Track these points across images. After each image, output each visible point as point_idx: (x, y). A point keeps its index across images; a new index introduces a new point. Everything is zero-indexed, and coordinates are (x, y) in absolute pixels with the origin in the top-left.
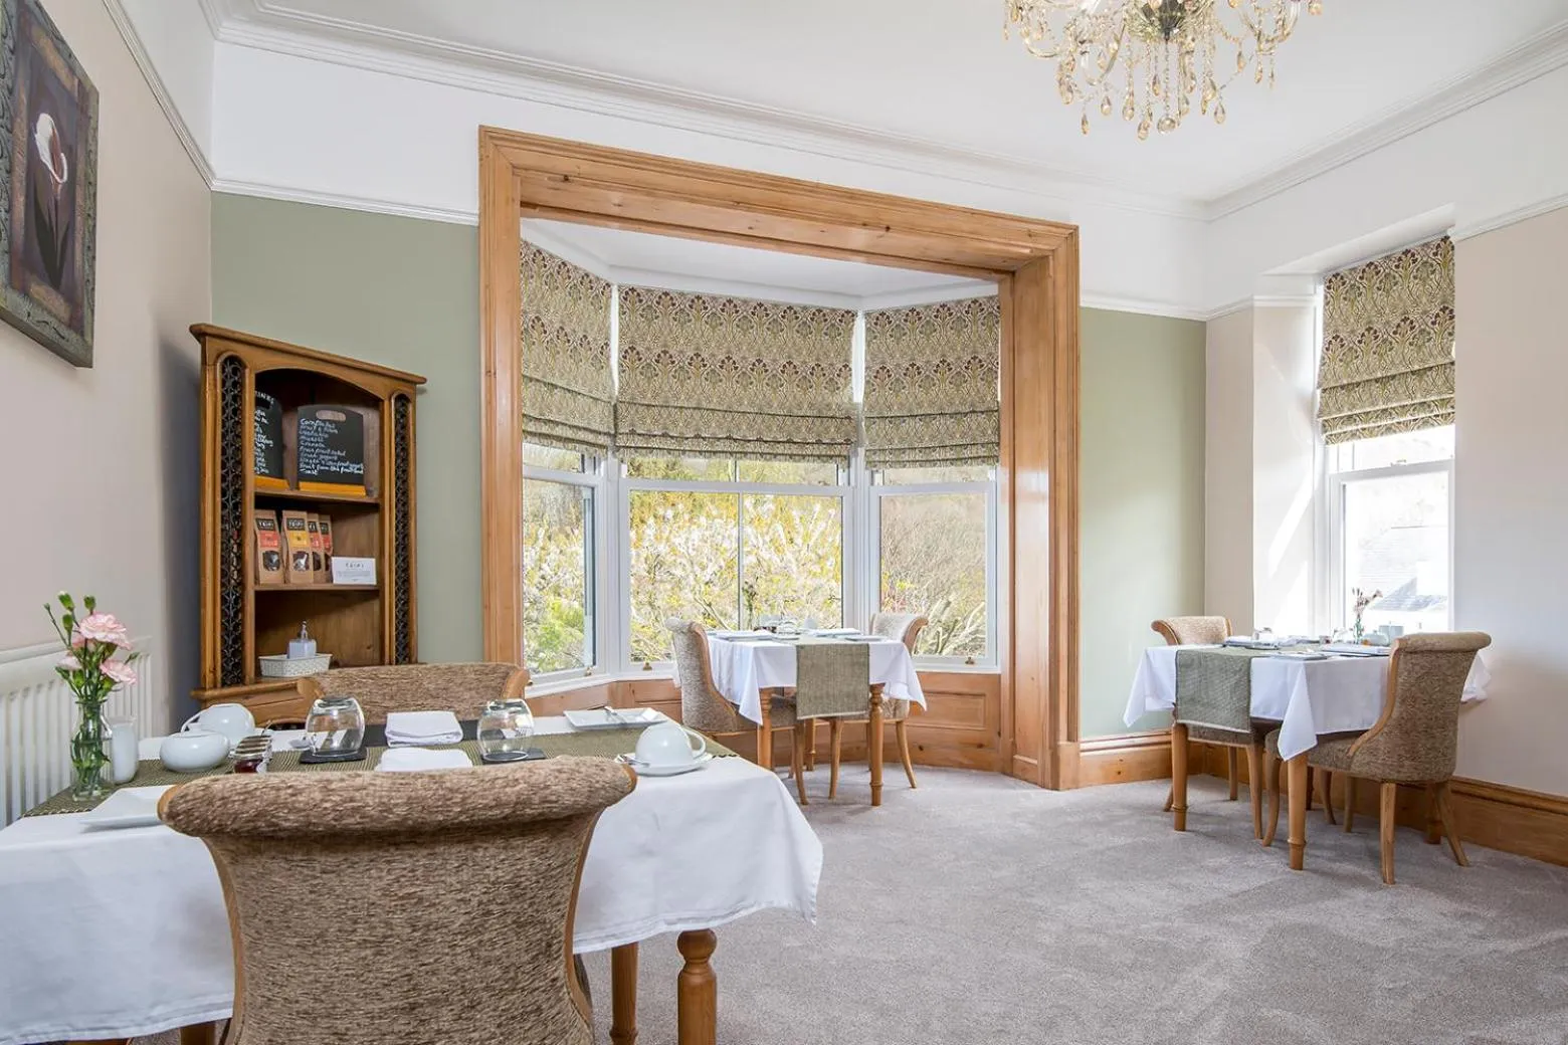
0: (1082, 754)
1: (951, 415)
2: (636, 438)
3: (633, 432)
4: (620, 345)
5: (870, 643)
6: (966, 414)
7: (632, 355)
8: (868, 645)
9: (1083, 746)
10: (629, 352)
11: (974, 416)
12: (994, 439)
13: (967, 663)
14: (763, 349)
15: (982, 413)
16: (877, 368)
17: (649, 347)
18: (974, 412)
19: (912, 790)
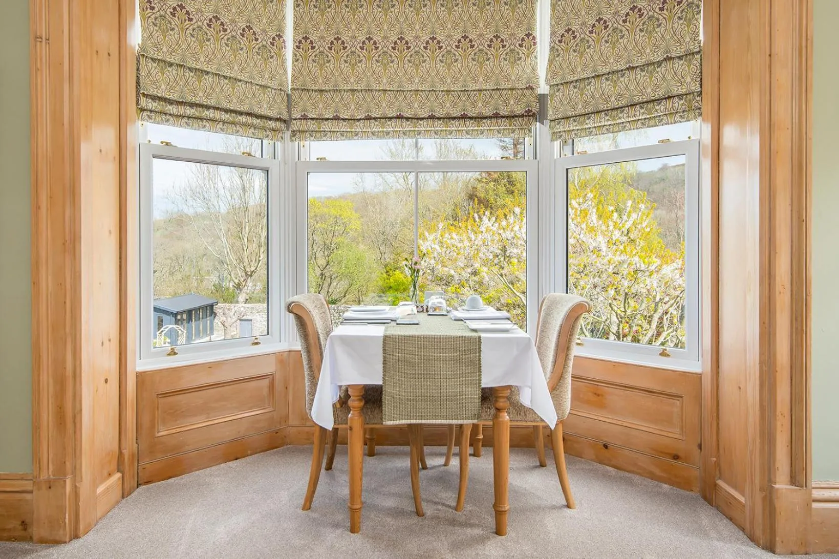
0: (815, 505)
1: (642, 68)
2: (309, 122)
3: (305, 118)
4: (294, 36)
5: (483, 335)
6: (659, 63)
7: (305, 45)
8: (480, 337)
9: (816, 494)
10: (303, 42)
11: (669, 64)
12: (695, 87)
13: (661, 354)
14: (437, 25)
15: (680, 58)
16: (562, 31)
17: (321, 35)
18: (669, 59)
19: (568, 510)
